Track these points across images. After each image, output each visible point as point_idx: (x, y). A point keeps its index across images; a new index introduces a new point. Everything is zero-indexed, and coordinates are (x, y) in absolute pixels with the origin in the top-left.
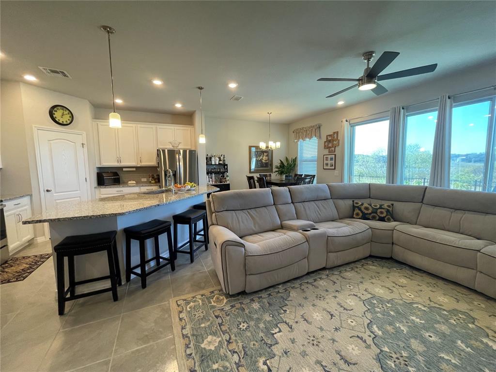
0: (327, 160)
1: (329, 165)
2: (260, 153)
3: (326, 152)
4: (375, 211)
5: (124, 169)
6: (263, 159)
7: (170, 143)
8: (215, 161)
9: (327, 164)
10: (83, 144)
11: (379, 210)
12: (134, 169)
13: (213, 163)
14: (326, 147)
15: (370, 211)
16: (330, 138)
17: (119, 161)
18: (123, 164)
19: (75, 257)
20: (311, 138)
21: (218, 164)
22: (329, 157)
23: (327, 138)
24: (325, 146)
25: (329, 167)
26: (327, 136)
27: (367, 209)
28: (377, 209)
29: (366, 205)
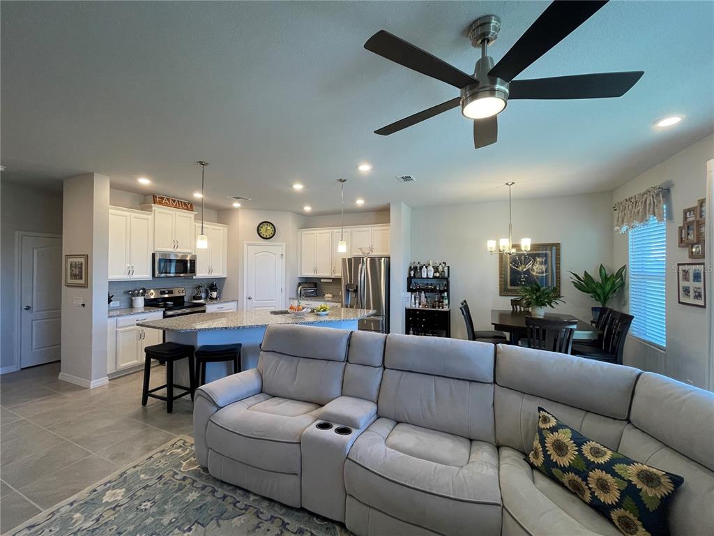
0: (686, 279)
1: (692, 294)
2: (525, 258)
3: (683, 255)
4: (583, 468)
5: (322, 280)
6: (533, 270)
7: (360, 249)
8: (428, 273)
9: (687, 291)
10: (282, 255)
11: (598, 473)
12: (331, 281)
13: (424, 275)
14: (682, 243)
15: (565, 461)
16: (691, 218)
17: (315, 271)
18: (320, 275)
19: (174, 362)
20: (643, 219)
21: (432, 277)
22: (692, 269)
23: (685, 218)
24: (681, 240)
25: (691, 300)
26: (685, 212)
27: (560, 448)
28: (592, 466)
29: (564, 436)
